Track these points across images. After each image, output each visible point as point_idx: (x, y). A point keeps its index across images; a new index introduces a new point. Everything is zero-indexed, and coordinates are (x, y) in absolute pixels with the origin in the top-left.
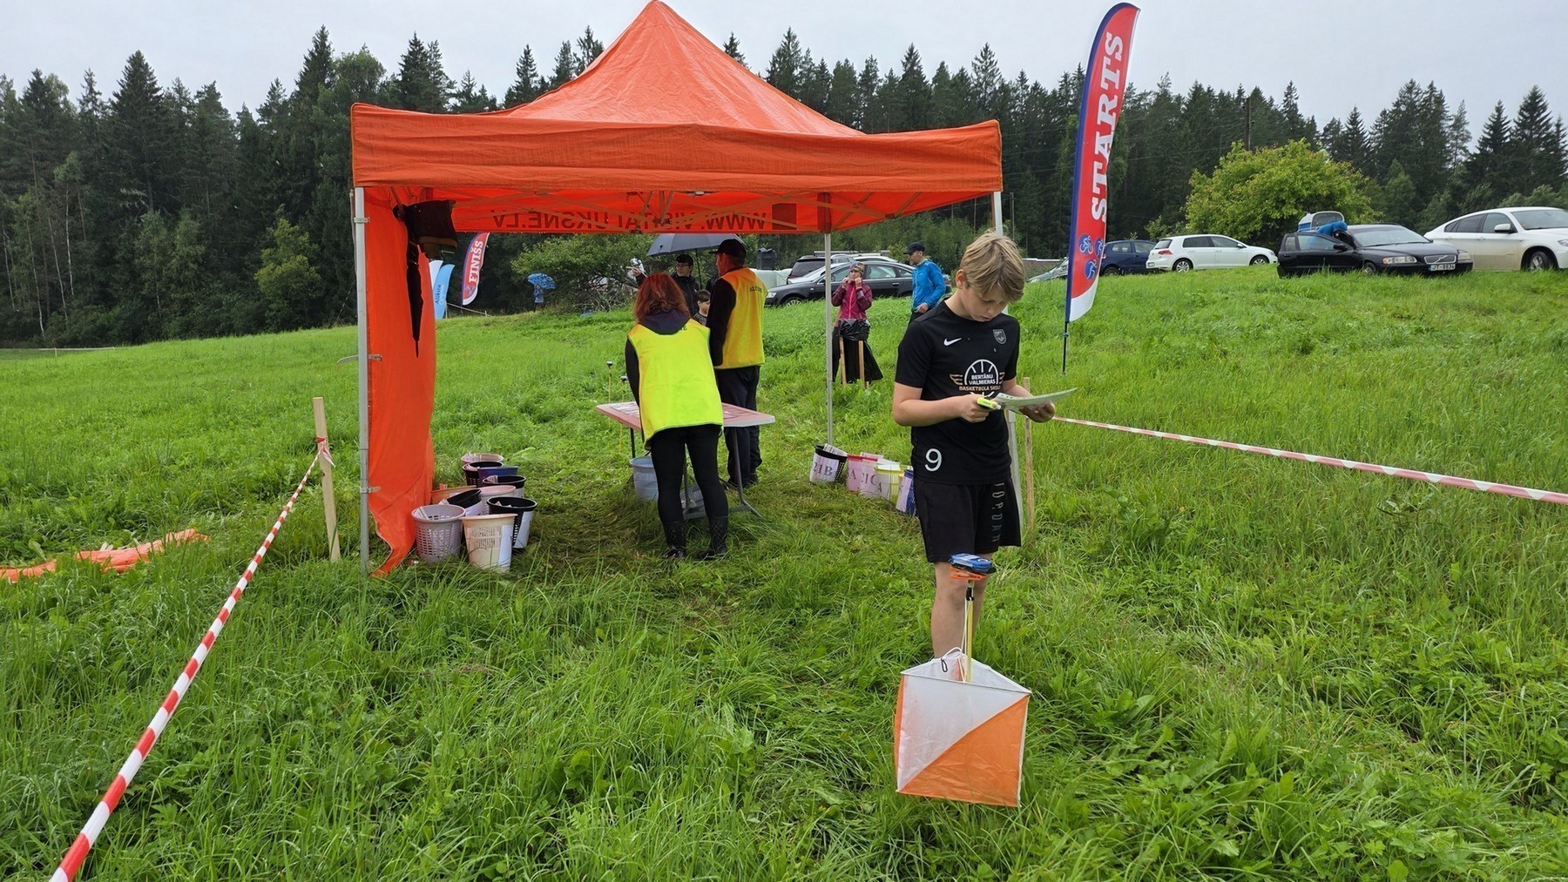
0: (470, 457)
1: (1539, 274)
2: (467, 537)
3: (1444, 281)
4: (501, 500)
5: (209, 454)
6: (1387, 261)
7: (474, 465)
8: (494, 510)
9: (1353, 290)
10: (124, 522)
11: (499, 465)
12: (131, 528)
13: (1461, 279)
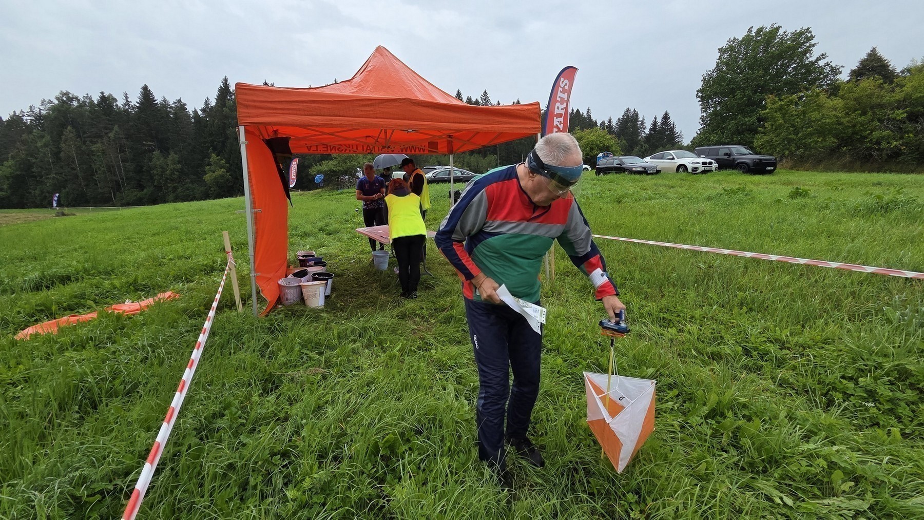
0: (300, 253)
1: (682, 174)
2: (304, 293)
3: (653, 176)
4: (319, 274)
5: (182, 254)
6: (634, 169)
7: (303, 256)
8: (315, 279)
9: (624, 180)
10: (137, 289)
11: (314, 256)
12: (142, 290)
13: (658, 176)
